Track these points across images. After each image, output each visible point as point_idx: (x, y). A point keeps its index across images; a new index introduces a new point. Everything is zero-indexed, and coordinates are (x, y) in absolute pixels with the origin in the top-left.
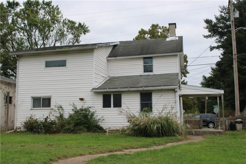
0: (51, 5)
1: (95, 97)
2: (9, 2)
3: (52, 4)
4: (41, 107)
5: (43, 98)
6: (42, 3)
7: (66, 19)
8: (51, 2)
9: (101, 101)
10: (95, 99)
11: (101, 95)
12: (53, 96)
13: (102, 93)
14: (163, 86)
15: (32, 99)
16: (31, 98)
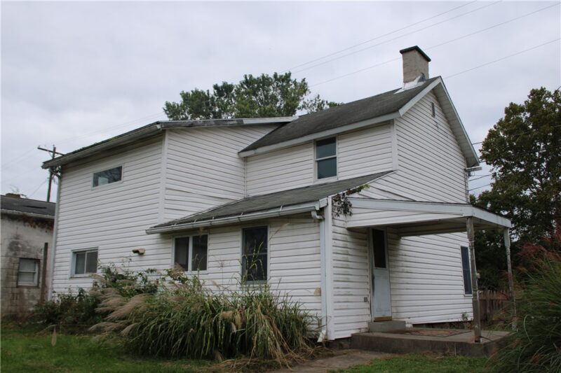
0: (290, 80)
1: (161, 246)
2: (216, 87)
3: (292, 78)
4: (83, 273)
5: (88, 254)
6: (272, 78)
7: (322, 102)
8: (290, 74)
9: (170, 256)
10: (162, 251)
11: (171, 240)
12: (100, 247)
13: (173, 236)
14: (284, 206)
15: (73, 256)
16: (71, 254)
